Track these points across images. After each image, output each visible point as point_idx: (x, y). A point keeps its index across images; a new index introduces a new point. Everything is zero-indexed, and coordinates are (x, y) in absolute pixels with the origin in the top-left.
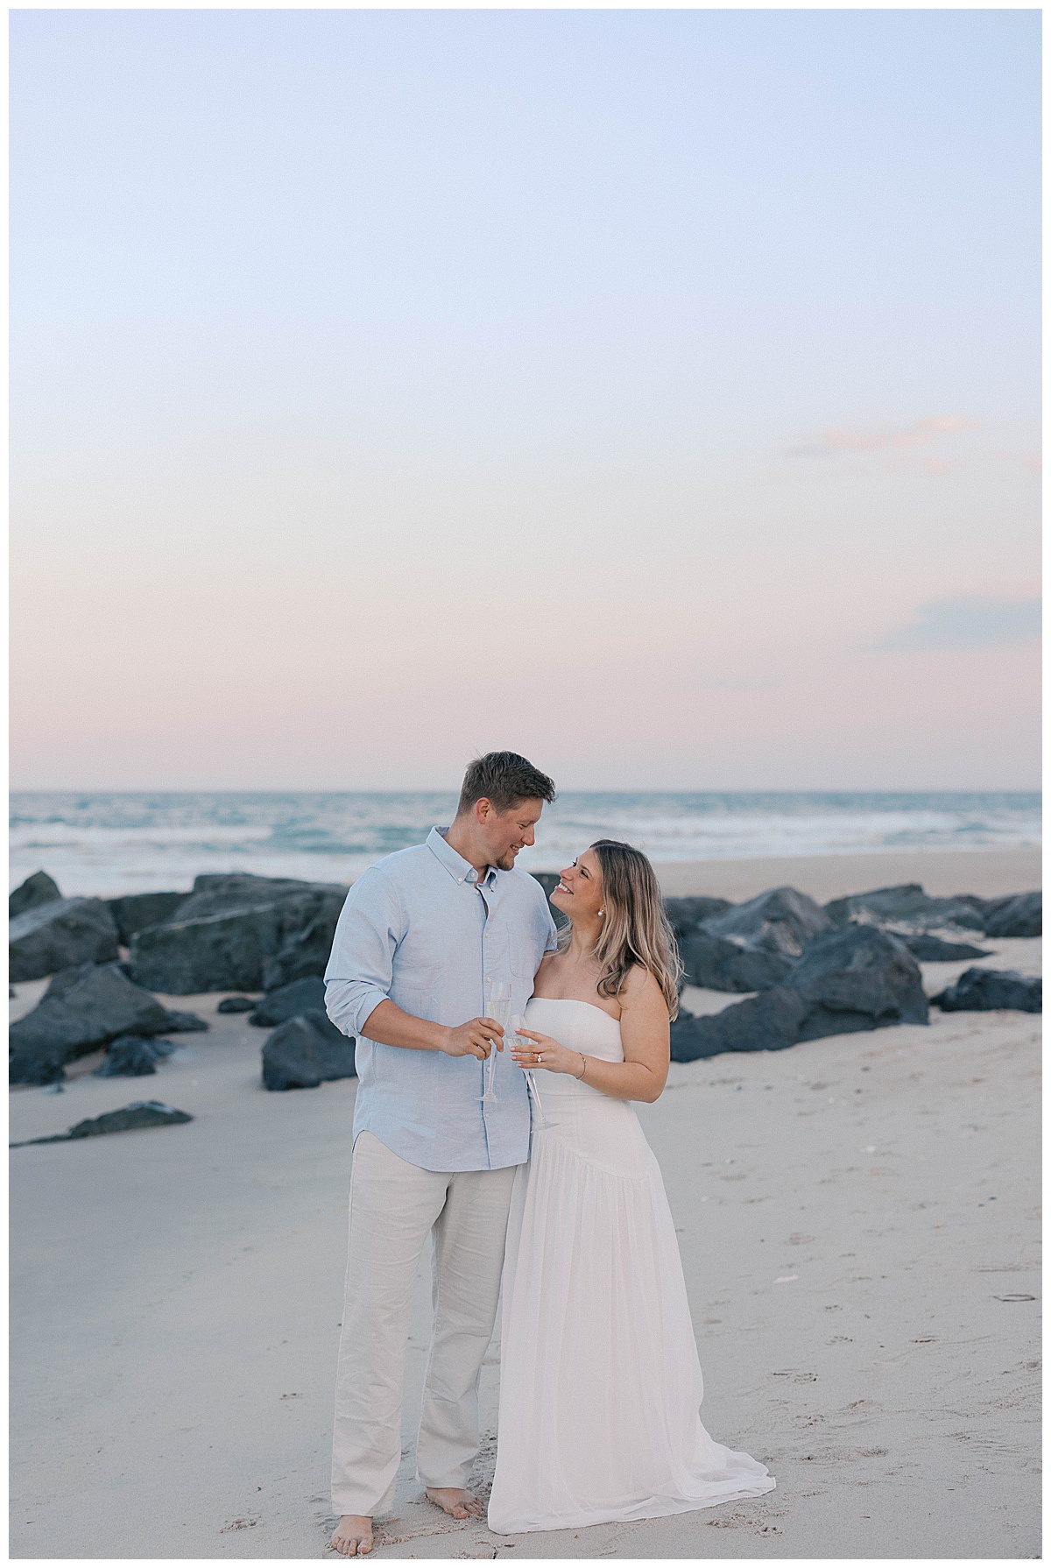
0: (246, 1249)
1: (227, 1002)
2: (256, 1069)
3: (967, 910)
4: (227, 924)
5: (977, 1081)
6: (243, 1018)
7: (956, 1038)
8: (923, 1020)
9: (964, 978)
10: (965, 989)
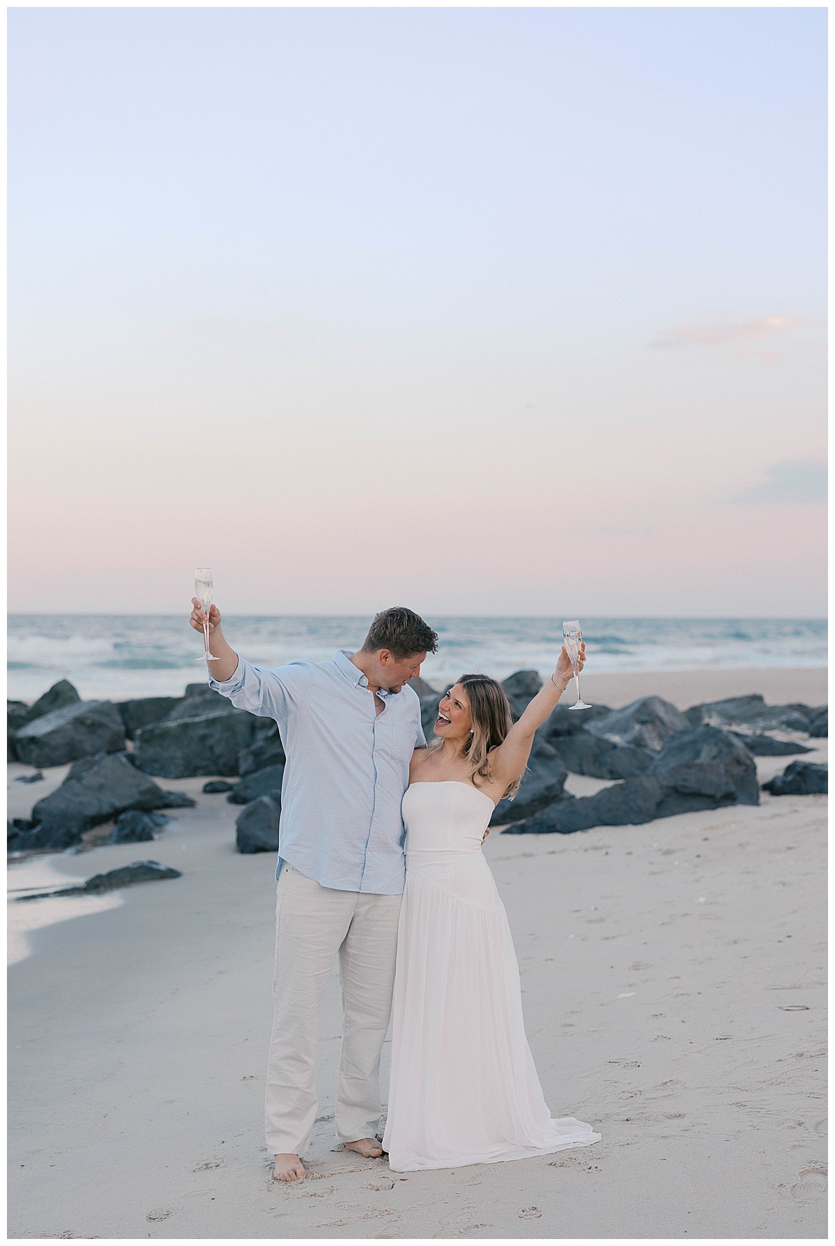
0: (219, 973)
1: (210, 784)
2: (231, 836)
3: (796, 715)
4: (211, 723)
5: (789, 848)
6: (223, 797)
7: (778, 815)
8: (755, 802)
9: (789, 769)
10: (790, 778)
